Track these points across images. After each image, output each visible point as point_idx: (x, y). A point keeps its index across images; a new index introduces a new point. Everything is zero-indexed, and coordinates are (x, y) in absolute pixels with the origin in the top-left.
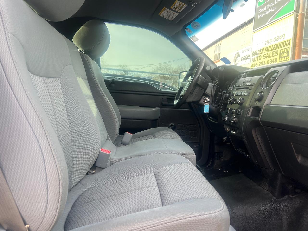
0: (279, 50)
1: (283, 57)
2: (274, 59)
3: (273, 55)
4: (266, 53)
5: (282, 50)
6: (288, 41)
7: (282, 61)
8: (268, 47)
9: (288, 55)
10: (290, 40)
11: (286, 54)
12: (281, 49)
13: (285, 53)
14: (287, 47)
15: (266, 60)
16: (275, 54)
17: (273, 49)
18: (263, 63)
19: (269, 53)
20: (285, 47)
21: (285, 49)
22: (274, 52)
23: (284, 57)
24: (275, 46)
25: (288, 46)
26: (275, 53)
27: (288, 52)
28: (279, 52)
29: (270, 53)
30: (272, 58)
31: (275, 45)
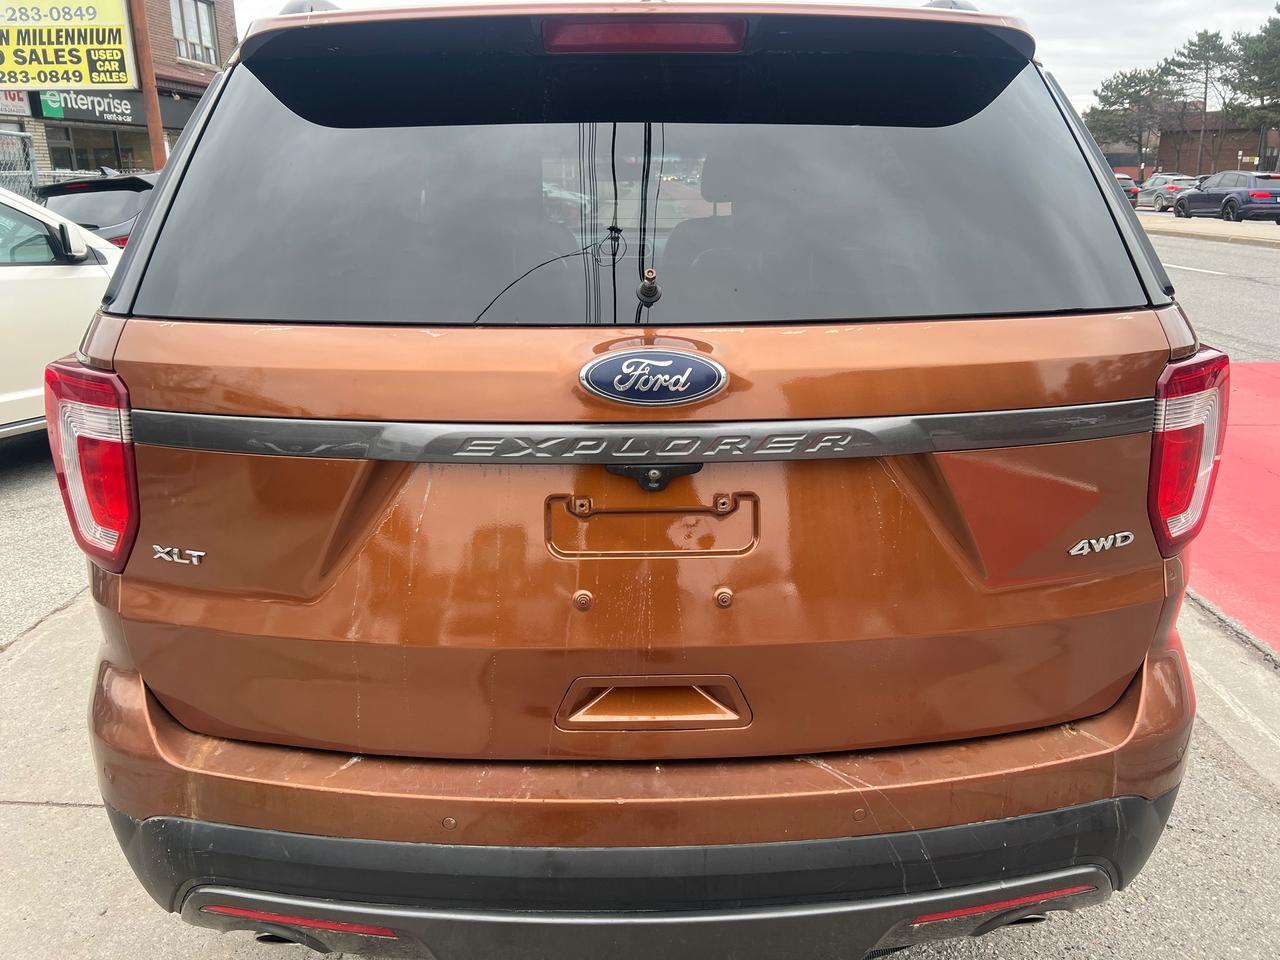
0: (82, 49)
1: (104, 72)
2: (66, 72)
3: (61, 59)
4: (27, 49)
5: (94, 50)
6: (111, 31)
7: (103, 82)
8: (27, 32)
9: (122, 68)
10: (119, 31)
11: (115, 66)
12: (89, 46)
13: (110, 61)
14: (112, 46)
15: (33, 69)
16: (67, 58)
17: (54, 39)
18: (20, 77)
19: (39, 49)
20: (105, 46)
21: (105, 50)
22: (63, 50)
23: (111, 72)
24: (63, 34)
25: (117, 46)
26: (66, 54)
27: (122, 62)
28: (83, 55)
29: (44, 52)
30: (60, 69)
31: (58, 31)
